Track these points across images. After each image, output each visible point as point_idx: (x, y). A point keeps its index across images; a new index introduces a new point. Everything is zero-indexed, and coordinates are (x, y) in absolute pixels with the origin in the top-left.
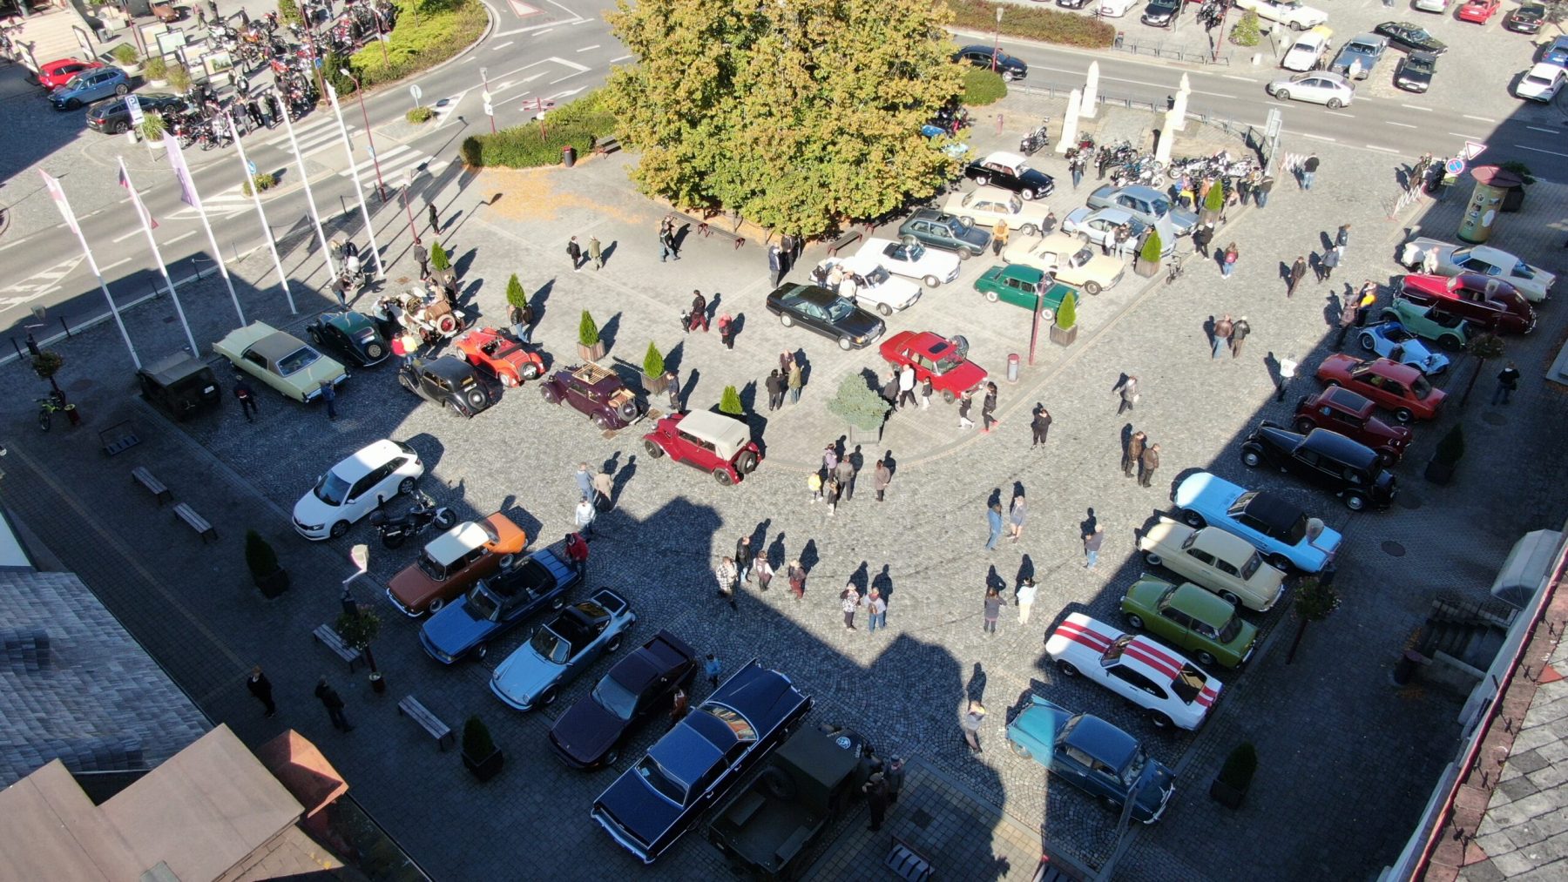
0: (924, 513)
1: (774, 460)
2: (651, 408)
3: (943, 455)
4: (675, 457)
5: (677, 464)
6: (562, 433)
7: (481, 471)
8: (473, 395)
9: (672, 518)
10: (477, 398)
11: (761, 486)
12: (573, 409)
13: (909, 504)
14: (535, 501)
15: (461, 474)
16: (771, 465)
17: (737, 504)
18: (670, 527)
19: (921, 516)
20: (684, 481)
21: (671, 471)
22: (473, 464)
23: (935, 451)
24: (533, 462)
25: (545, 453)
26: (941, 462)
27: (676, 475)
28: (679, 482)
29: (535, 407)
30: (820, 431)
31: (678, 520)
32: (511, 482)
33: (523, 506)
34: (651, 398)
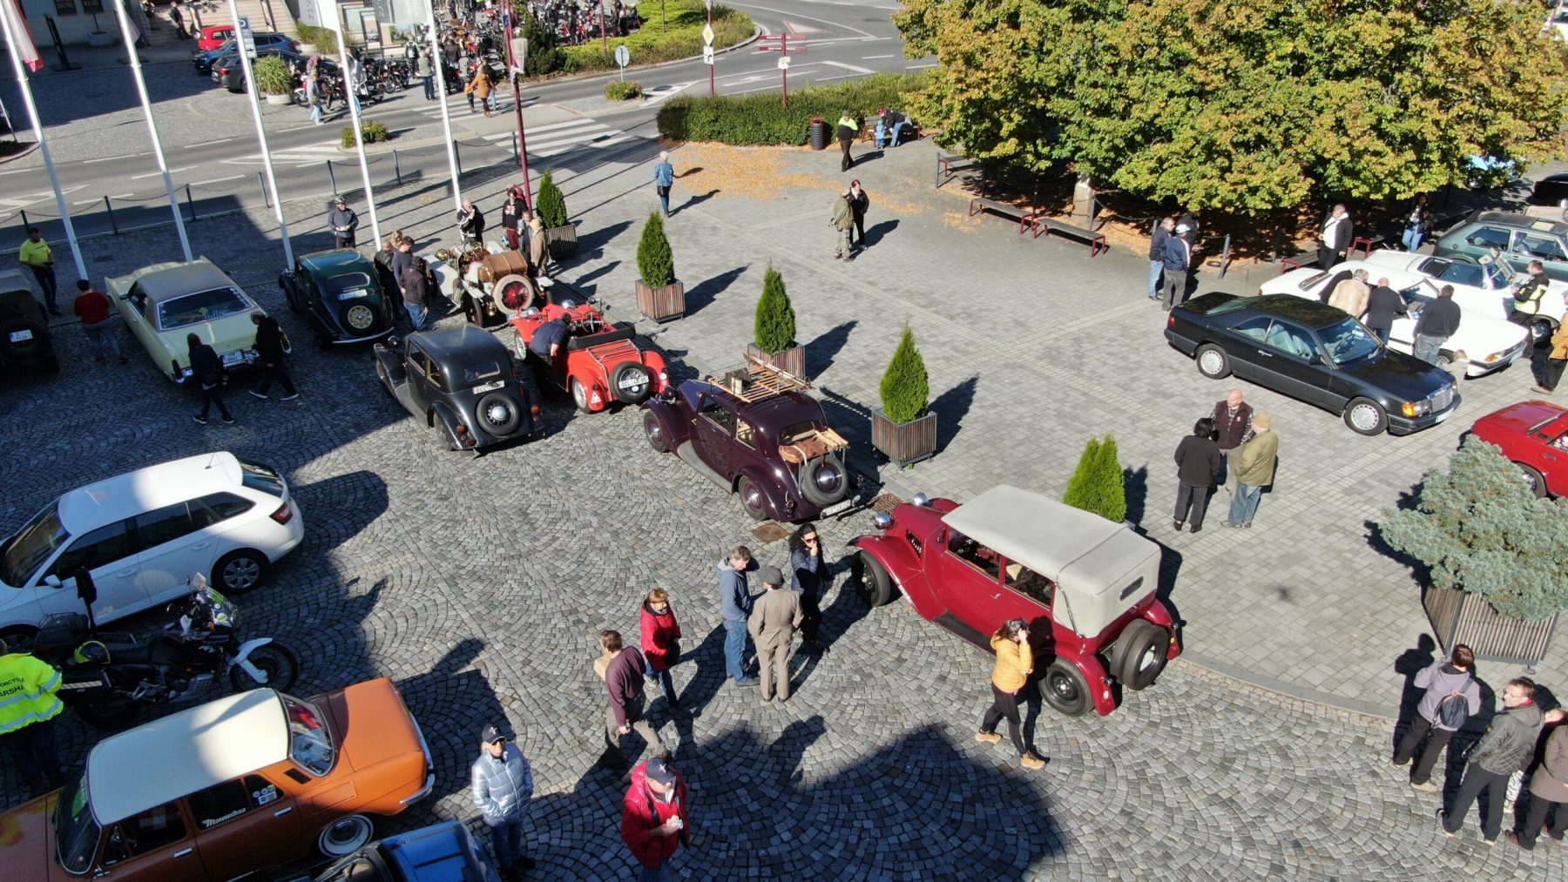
1: (1212, 663)
2: (882, 492)
4: (927, 609)
5: (932, 628)
6: (661, 513)
7: (437, 567)
8: (489, 405)
9: (891, 789)
10: (497, 413)
11: (1176, 734)
12: (701, 466)
14: (527, 663)
15: (387, 568)
16: (1202, 674)
17: (1103, 779)
18: (882, 817)
20: (942, 679)
21: (911, 646)
22: (426, 550)
24: (565, 568)
25: (604, 550)
27: (921, 661)
28: (929, 682)
29: (623, 454)
30: (1339, 605)
31: (908, 798)
32: (492, 606)
33: (490, 674)
34: (886, 472)
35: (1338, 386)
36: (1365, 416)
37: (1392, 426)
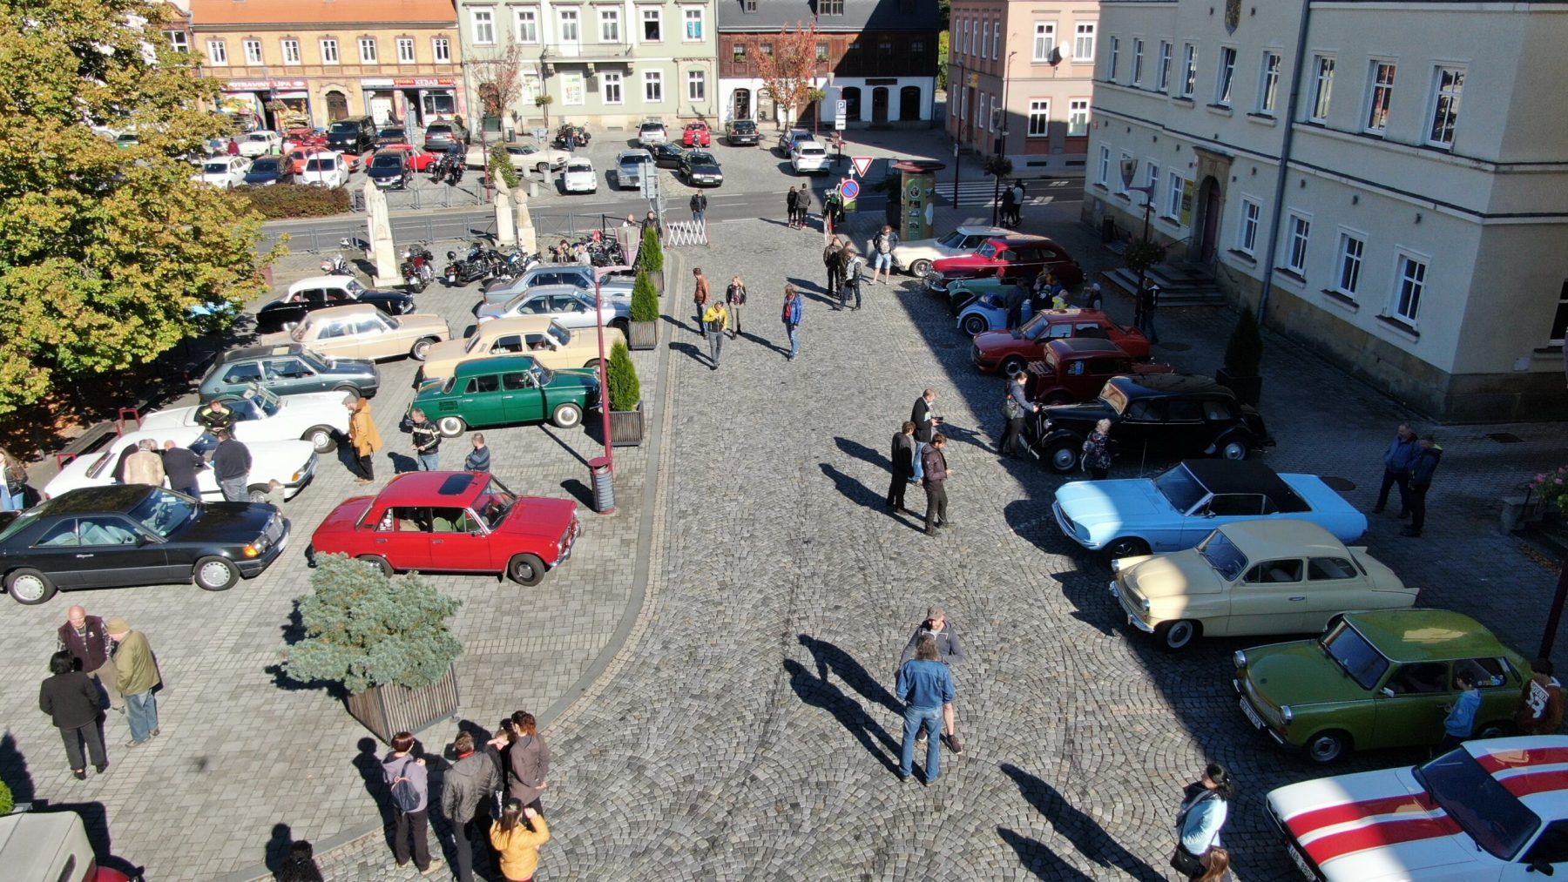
0: (701, 795)
3: (616, 668)
13: (652, 798)
19: (705, 808)
23: (592, 669)
26: (625, 682)
30: (282, 757)
35: (175, 558)
36: (215, 573)
37: (244, 571)
